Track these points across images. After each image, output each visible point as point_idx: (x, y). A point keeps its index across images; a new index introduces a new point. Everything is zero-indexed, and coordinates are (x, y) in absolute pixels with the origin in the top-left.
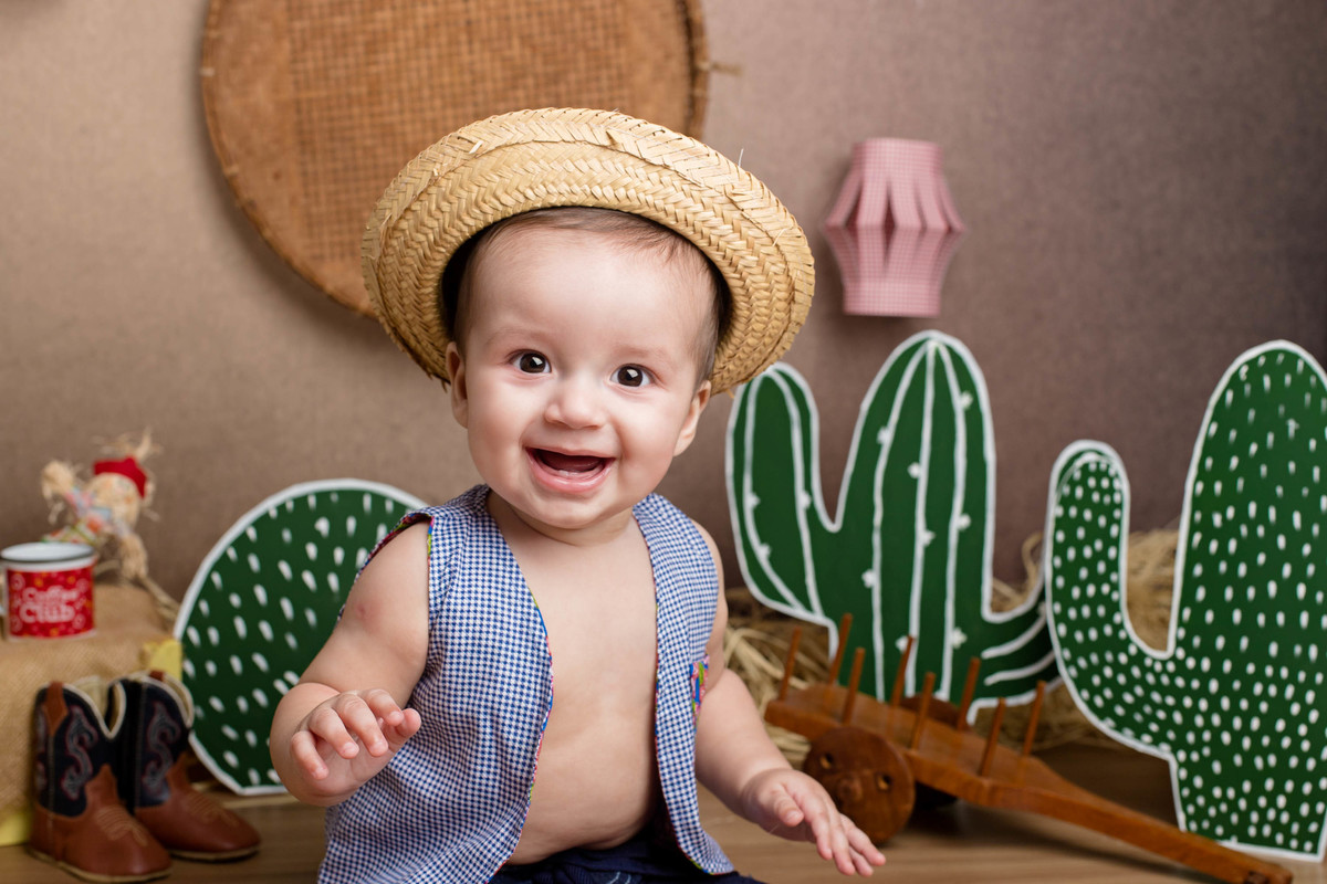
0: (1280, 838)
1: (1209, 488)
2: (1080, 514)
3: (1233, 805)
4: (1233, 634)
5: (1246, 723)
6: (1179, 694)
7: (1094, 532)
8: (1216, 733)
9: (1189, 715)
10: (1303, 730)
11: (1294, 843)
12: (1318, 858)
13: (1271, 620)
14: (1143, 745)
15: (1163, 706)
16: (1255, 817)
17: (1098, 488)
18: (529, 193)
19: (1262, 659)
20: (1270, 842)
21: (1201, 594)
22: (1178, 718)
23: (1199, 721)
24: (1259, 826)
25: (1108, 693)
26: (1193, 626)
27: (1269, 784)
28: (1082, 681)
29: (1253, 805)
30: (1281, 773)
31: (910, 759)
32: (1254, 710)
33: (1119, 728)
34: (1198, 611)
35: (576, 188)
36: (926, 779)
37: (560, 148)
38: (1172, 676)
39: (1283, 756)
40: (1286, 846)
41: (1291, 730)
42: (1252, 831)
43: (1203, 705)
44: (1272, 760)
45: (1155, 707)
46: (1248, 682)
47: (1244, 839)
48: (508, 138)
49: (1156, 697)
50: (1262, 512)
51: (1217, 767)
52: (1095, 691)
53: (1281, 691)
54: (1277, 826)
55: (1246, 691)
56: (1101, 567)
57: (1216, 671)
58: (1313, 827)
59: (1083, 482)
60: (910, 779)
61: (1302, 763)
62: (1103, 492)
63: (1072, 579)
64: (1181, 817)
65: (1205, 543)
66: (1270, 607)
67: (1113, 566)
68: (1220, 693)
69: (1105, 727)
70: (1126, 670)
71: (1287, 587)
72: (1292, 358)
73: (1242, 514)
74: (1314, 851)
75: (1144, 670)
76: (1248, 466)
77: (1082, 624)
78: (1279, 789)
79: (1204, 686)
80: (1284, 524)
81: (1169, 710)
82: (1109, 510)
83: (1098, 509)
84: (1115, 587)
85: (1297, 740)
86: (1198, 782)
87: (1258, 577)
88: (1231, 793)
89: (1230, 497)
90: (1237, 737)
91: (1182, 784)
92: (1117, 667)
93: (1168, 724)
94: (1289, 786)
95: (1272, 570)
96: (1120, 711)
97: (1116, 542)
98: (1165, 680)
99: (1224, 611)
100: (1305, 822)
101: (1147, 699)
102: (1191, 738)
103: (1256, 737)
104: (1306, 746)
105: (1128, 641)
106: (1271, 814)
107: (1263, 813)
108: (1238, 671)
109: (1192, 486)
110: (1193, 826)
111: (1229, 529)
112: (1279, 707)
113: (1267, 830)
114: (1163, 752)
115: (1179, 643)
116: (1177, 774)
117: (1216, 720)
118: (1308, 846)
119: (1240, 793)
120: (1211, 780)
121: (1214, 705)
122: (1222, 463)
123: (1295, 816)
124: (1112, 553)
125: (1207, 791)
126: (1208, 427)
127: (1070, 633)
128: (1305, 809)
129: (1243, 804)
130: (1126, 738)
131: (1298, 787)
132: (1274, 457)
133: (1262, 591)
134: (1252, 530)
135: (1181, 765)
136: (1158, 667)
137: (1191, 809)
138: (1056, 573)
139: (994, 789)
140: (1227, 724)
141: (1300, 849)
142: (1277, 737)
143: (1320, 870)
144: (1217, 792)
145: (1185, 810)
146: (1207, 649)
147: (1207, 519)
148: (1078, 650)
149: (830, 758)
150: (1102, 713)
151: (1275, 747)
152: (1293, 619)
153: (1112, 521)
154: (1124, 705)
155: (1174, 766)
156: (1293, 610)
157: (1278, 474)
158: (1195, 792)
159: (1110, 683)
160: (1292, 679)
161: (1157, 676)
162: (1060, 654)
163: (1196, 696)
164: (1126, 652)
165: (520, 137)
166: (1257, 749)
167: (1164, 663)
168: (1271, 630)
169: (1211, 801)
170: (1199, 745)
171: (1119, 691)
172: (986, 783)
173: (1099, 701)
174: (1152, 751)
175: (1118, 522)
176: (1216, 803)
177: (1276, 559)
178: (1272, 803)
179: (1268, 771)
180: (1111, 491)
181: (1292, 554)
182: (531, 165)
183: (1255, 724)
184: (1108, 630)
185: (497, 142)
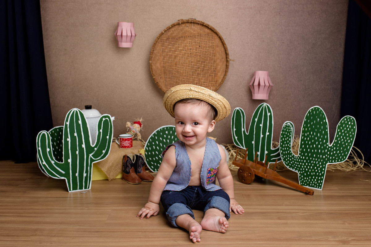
0: (315, 186)
1: (305, 129)
2: (285, 133)
3: (308, 180)
4: (308, 153)
5: (310, 167)
6: (299, 162)
7: (287, 136)
8: (305, 169)
9: (301, 166)
10: (319, 169)
11: (317, 187)
12: (321, 189)
13: (314, 151)
14: (294, 170)
15: (297, 164)
16: (311, 182)
17: (288, 129)
18: (181, 97)
19: (313, 157)
20: (314, 187)
21: (303, 146)
22: (299, 166)
23: (302, 167)
24: (312, 184)
25: (288, 162)
26: (302, 151)
27: (314, 177)
28: (284, 160)
29: (311, 181)
30: (315, 176)
31: (254, 171)
32: (311, 165)
33: (290, 167)
34: (303, 149)
35: (187, 96)
36: (256, 174)
37: (184, 91)
38: (298, 159)
39: (316, 173)
40: (316, 187)
41: (317, 169)
42: (311, 185)
43: (303, 164)
44: (314, 173)
45: (296, 164)
46: (310, 161)
47: (309, 186)
48: (177, 90)
49: (296, 163)
50: (313, 134)
51: (305, 174)
52: (286, 161)
53: (316, 162)
54: (315, 184)
55: (310, 162)
56: (288, 142)
57: (305, 159)
58: (321, 184)
59: (286, 128)
60: (254, 174)
61: (319, 174)
62: (289, 130)
63: (283, 143)
64: (299, 182)
65: (304, 138)
66: (314, 149)
67: (290, 141)
68: (306, 162)
69: (288, 167)
70: (291, 158)
71: (317, 146)
72: (319, 109)
73: (310, 134)
74: (321, 188)
75: (294, 158)
76: (311, 126)
77: (285, 151)
78: (315, 178)
79: (303, 161)
80: (317, 135)
81: (298, 165)
82: (290, 132)
83: (288, 132)
84: (290, 145)
85: (318, 170)
86: (302, 176)
87: (313, 144)
88: (307, 178)
89: (308, 131)
90: (309, 170)
91: (300, 177)
92: (290, 158)
93: (297, 167)
94: (317, 178)
95: (315, 143)
96: (290, 165)
97: (290, 138)
98: (297, 160)
99: (307, 149)
100: (319, 184)
101: (294, 163)
102: (301, 169)
103: (312, 170)
104: (319, 171)
105: (292, 153)
106: (314, 182)
107: (313, 182)
108: (309, 159)
109: (302, 129)
110: (301, 183)
111: (308, 136)
112: (315, 165)
113: (313, 185)
114: (297, 171)
115: (299, 154)
116: (299, 175)
117: (305, 167)
118: (320, 187)
119: (309, 179)
120: (304, 176)
121: (305, 164)
122: (307, 125)
123: (318, 183)
124: (290, 139)
125: (303, 178)
126: (305, 120)
127: (283, 152)
128: (319, 182)
129: (309, 180)
130: (291, 169)
131: (318, 178)
132: (315, 125)
133: (313, 146)
134: (312, 136)
135: (299, 174)
136: (296, 158)
137: (301, 181)
138: (281, 142)
139: (267, 176)
140: (307, 167)
141: (318, 188)
142: (315, 170)
143: (322, 191)
144: (305, 178)
145: (300, 181)
146: (304, 155)
147: (304, 134)
148: (284, 155)
149: (242, 170)
150: (287, 165)
151: (315, 171)
152: (318, 151)
153: (290, 134)
154: (291, 164)
155: (298, 174)
156: (318, 149)
157: (316, 127)
158: (302, 178)
159: (289, 160)
160: (318, 160)
161: (296, 159)
162: (281, 155)
163: (302, 163)
164: (291, 155)
165: (179, 89)
166: (312, 171)
167: (297, 157)
168: (314, 153)
169: (304, 180)
170: (302, 170)
171: (290, 162)
172: (266, 175)
173: (287, 163)
174: (295, 171)
175: (291, 134)
176: (305, 180)
177: (315, 141)
178: (314, 180)
179: (313, 175)
180: (290, 129)
181: (318, 140)
182: (180, 93)
183: (311, 167)
184: (289, 152)
185: (176, 90)
